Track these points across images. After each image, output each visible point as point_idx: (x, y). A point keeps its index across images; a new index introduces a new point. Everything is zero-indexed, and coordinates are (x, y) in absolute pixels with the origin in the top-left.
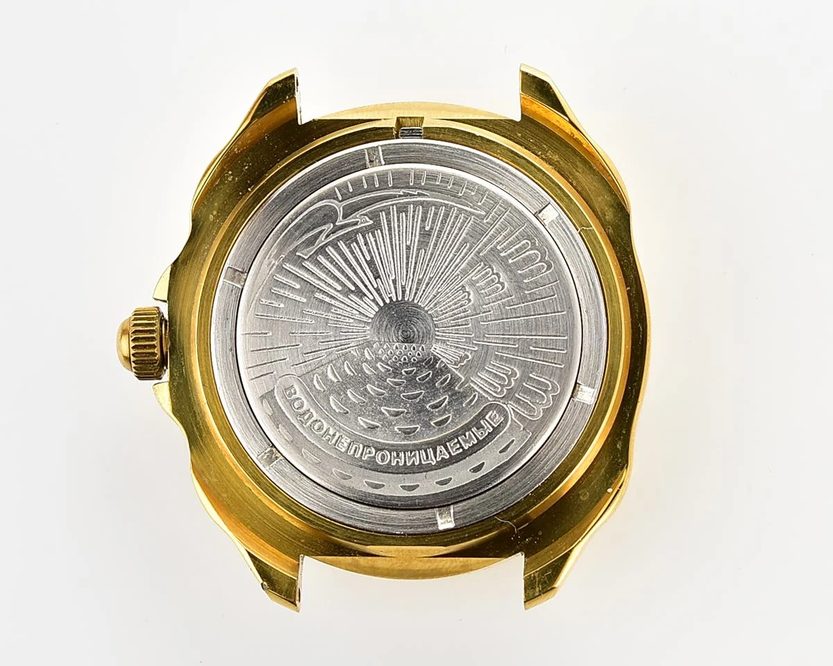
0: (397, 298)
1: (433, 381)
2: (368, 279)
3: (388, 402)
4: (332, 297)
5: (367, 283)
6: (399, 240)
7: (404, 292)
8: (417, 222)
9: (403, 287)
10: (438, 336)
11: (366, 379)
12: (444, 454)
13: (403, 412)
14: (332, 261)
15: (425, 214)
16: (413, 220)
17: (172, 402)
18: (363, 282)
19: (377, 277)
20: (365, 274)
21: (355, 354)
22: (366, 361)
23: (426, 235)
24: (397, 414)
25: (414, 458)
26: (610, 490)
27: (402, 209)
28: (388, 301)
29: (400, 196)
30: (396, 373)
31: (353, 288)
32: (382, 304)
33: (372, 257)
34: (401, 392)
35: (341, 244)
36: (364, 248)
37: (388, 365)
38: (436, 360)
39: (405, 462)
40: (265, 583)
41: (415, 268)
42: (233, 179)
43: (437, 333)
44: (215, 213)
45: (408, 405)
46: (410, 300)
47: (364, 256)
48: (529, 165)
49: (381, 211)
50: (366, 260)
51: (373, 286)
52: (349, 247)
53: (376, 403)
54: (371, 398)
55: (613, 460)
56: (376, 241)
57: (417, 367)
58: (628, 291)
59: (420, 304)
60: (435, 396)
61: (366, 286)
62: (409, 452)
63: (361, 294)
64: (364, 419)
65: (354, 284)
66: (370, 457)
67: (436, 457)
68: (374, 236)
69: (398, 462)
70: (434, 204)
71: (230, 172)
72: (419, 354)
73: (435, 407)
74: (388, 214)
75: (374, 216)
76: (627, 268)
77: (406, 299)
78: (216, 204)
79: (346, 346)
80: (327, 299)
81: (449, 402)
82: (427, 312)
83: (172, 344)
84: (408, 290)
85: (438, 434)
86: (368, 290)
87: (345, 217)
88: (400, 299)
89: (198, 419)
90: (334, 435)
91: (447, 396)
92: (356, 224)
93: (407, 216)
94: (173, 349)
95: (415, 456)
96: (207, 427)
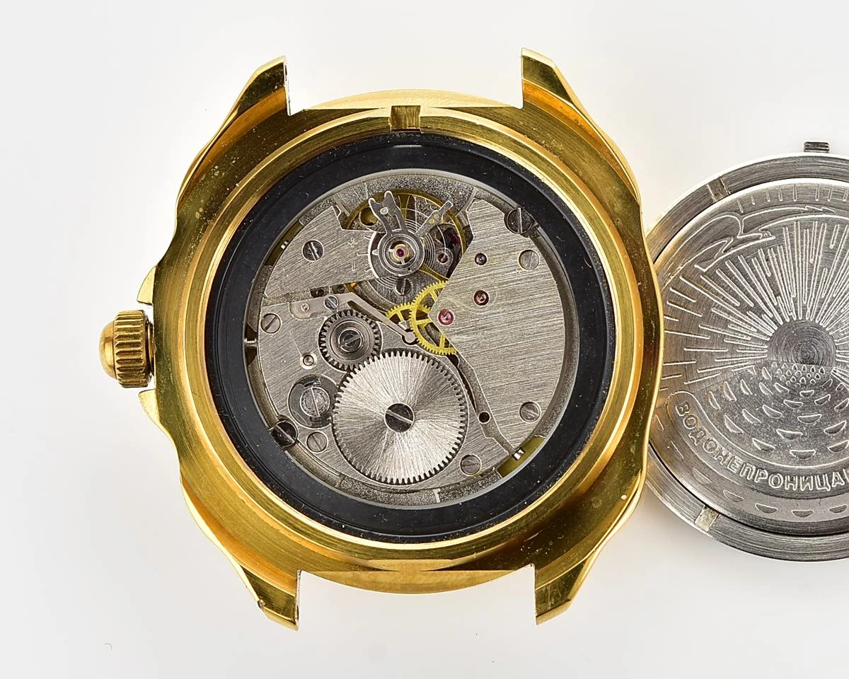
0: (797, 318)
1: (832, 403)
2: (768, 296)
3: (784, 423)
4: (729, 313)
5: (767, 300)
6: (802, 258)
7: (804, 312)
8: (821, 240)
9: (804, 307)
10: (839, 358)
11: (761, 400)
12: (840, 481)
13: (798, 435)
14: (731, 276)
15: (830, 231)
16: (818, 237)
17: (159, 410)
18: (762, 299)
19: (777, 294)
20: (765, 291)
21: (752, 373)
22: (763, 381)
23: (830, 254)
24: (792, 437)
25: (808, 484)
27: (807, 225)
28: (788, 320)
29: (804, 212)
30: (793, 394)
31: (752, 305)
32: (782, 323)
33: (772, 274)
34: (798, 415)
35: (741, 260)
36: (765, 264)
37: (785, 385)
38: (836, 383)
39: (799, 487)
41: (817, 286)
43: (838, 356)
45: (805, 429)
46: (811, 320)
47: (764, 272)
49: (785, 226)
50: (766, 276)
51: (773, 304)
52: (749, 262)
53: (771, 424)
54: (767, 419)
56: (777, 257)
57: (815, 389)
59: (821, 324)
60: (833, 420)
61: (765, 304)
62: (804, 477)
63: (759, 312)
64: (758, 441)
65: (753, 301)
66: (763, 480)
67: (831, 485)
68: (776, 252)
69: (791, 486)
70: (839, 222)
72: (818, 377)
73: (832, 432)
74: (791, 230)
75: (777, 231)
77: (807, 319)
79: (743, 364)
80: (725, 315)
81: (847, 427)
82: (828, 332)
84: (809, 309)
85: (835, 460)
86: (768, 307)
87: (745, 231)
88: (800, 318)
90: (727, 456)
91: (845, 421)
92: (758, 239)
93: (810, 233)
95: (809, 481)
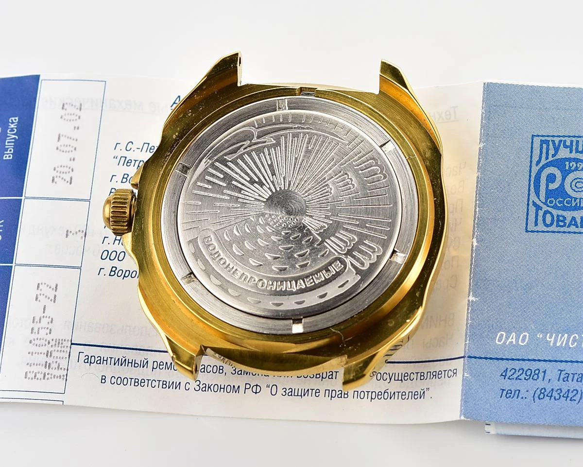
0: (284, 188)
1: (301, 240)
2: (268, 175)
3: (270, 251)
4: (243, 184)
5: (267, 178)
6: (291, 154)
7: (289, 185)
8: (304, 144)
9: (290, 182)
10: (307, 212)
11: (258, 235)
12: (302, 285)
13: (279, 258)
14: (246, 163)
15: (310, 139)
16: (302, 143)
17: (132, 244)
18: (264, 177)
19: (273, 174)
20: (266, 172)
21: (253, 219)
22: (260, 224)
23: (308, 152)
24: (275, 258)
25: (282, 286)
26: (408, 321)
27: (295, 136)
28: (278, 189)
29: (295, 128)
30: (278, 233)
31: (257, 180)
32: (274, 191)
33: (272, 163)
34: (279, 245)
35: (254, 154)
36: (268, 157)
37: (273, 228)
38: (304, 227)
39: (276, 288)
40: (174, 356)
41: (299, 170)
42: (192, 115)
43: (307, 211)
44: (177, 134)
45: (283, 253)
46: (293, 190)
47: (267, 161)
48: (380, 117)
49: (282, 136)
50: (268, 164)
51: (270, 180)
52: (258, 155)
53: (262, 250)
54: (260, 247)
55: (413, 303)
56: (276, 153)
57: (292, 230)
58: (435, 200)
59: (298, 192)
60: (301, 249)
61: (265, 179)
62: (280, 282)
63: (261, 184)
64: (253, 260)
65: (258, 177)
66: (254, 283)
67: (296, 287)
68: (275, 150)
69: (271, 288)
70: (316, 134)
71: (190, 111)
72: (294, 223)
73: (300, 256)
74: (286, 138)
75: (278, 139)
76: (436, 187)
77: (290, 189)
78: (178, 129)
79: (248, 215)
80: (240, 185)
81: (309, 254)
82: (303, 197)
83: (138, 210)
84: (292, 184)
85: (300, 273)
86: (267, 182)
87: (258, 137)
88: (286, 189)
89: (147, 256)
90: (233, 268)
91: (309, 250)
92: (265, 142)
93: (298, 140)
94: (137, 213)
95: (283, 285)
96: (152, 262)
